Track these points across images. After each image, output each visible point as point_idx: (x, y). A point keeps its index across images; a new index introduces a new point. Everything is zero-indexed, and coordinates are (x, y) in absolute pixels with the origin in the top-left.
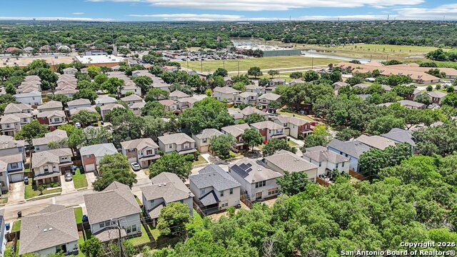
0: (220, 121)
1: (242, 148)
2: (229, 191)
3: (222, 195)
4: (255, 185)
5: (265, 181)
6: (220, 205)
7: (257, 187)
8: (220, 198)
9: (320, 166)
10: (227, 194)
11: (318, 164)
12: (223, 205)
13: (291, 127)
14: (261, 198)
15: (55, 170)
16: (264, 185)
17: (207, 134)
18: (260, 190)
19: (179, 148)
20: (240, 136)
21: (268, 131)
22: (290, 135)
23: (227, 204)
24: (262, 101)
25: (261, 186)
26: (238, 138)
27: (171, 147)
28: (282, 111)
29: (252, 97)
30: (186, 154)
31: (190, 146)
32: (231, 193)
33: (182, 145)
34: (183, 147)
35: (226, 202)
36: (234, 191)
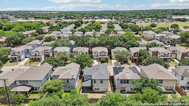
0: (129, 44)
2: (100, 81)
3: (95, 82)
4: (120, 81)
5: (128, 80)
6: (94, 88)
7: (121, 83)
8: (94, 84)
9: (182, 79)
10: (98, 82)
12: (96, 89)
14: (125, 91)
16: (128, 83)
17: (117, 49)
18: (124, 85)
19: (99, 54)
22: (176, 58)
23: (98, 89)
24: (167, 39)
25: (125, 83)
26: (135, 54)
27: (95, 53)
28: (180, 46)
29: (163, 37)
31: (105, 54)
32: (102, 82)
34: (101, 54)
35: (98, 88)
36: (103, 81)
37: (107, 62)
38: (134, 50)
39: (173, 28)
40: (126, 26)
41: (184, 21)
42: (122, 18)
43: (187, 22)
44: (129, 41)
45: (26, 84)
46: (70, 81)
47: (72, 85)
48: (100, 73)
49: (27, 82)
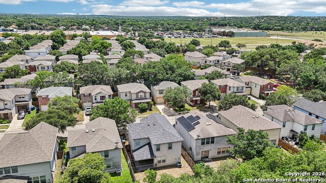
0: (180, 75)
1: (199, 102)
2: (167, 146)
3: (158, 149)
4: (200, 141)
5: (213, 138)
6: (155, 161)
7: (203, 143)
8: (156, 153)
9: (284, 126)
10: (164, 148)
11: (282, 124)
12: (159, 162)
13: (253, 86)
14: (207, 157)
15: (6, 107)
16: (213, 142)
17: (164, 85)
18: (207, 147)
19: (134, 97)
20: (197, 90)
21: (228, 88)
22: (251, 95)
23: (164, 161)
24: (226, 64)
25: (208, 143)
26: (194, 92)
27: (126, 95)
28: (245, 74)
29: (218, 61)
30: (141, 103)
31: (145, 96)
32: (170, 148)
33: (137, 93)
34: (137, 96)
35: (164, 158)
36: (173, 146)
37: (151, 110)
38: (191, 86)
39: (222, 47)
40: (153, 45)
41: (231, 36)
42: (135, 29)
43: (235, 38)
44: (179, 71)
45: (12, 174)
46: (110, 154)
47: (115, 160)
48: (165, 132)
49: (15, 169)
